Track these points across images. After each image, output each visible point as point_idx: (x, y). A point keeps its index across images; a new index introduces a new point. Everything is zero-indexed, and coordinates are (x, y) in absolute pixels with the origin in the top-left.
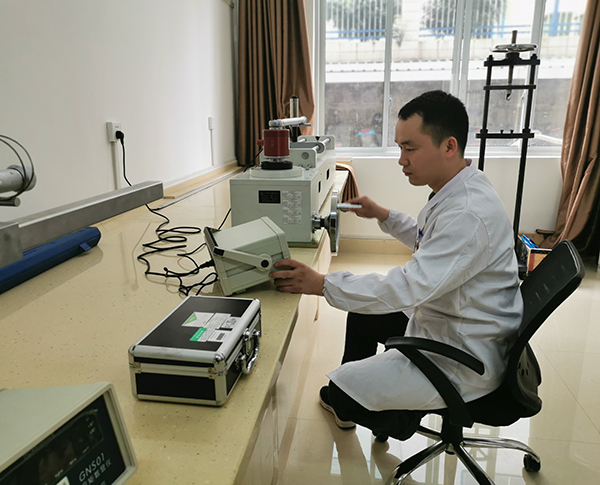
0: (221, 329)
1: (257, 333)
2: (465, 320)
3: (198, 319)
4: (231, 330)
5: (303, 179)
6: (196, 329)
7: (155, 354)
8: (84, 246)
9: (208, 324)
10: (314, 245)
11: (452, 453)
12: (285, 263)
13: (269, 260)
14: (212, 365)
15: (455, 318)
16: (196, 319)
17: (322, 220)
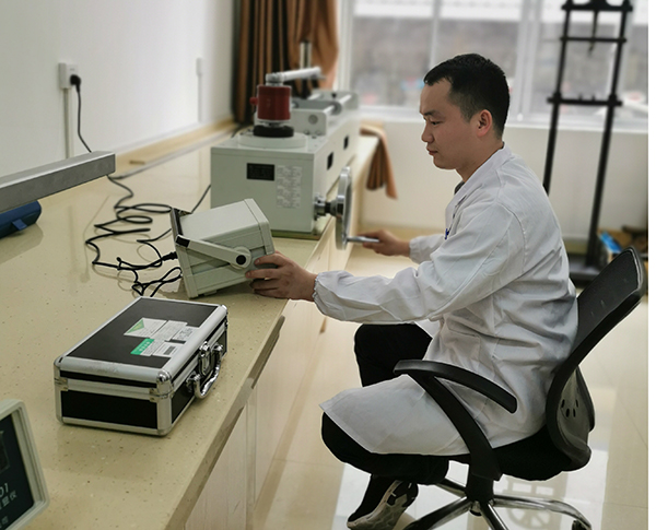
0: (172, 341)
1: (220, 348)
2: (502, 340)
3: (146, 327)
4: (183, 342)
5: (305, 150)
6: (140, 340)
7: (86, 369)
8: (18, 223)
9: (155, 335)
10: (315, 235)
11: (478, 514)
12: (268, 259)
13: (247, 255)
14: (154, 386)
15: (491, 338)
16: (143, 326)
17: (328, 205)
